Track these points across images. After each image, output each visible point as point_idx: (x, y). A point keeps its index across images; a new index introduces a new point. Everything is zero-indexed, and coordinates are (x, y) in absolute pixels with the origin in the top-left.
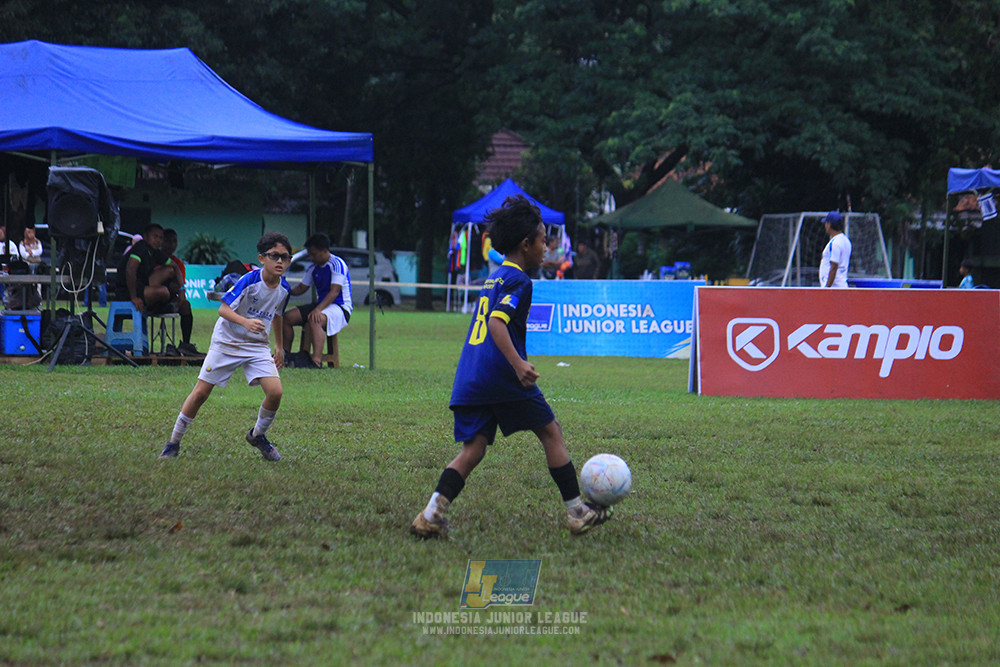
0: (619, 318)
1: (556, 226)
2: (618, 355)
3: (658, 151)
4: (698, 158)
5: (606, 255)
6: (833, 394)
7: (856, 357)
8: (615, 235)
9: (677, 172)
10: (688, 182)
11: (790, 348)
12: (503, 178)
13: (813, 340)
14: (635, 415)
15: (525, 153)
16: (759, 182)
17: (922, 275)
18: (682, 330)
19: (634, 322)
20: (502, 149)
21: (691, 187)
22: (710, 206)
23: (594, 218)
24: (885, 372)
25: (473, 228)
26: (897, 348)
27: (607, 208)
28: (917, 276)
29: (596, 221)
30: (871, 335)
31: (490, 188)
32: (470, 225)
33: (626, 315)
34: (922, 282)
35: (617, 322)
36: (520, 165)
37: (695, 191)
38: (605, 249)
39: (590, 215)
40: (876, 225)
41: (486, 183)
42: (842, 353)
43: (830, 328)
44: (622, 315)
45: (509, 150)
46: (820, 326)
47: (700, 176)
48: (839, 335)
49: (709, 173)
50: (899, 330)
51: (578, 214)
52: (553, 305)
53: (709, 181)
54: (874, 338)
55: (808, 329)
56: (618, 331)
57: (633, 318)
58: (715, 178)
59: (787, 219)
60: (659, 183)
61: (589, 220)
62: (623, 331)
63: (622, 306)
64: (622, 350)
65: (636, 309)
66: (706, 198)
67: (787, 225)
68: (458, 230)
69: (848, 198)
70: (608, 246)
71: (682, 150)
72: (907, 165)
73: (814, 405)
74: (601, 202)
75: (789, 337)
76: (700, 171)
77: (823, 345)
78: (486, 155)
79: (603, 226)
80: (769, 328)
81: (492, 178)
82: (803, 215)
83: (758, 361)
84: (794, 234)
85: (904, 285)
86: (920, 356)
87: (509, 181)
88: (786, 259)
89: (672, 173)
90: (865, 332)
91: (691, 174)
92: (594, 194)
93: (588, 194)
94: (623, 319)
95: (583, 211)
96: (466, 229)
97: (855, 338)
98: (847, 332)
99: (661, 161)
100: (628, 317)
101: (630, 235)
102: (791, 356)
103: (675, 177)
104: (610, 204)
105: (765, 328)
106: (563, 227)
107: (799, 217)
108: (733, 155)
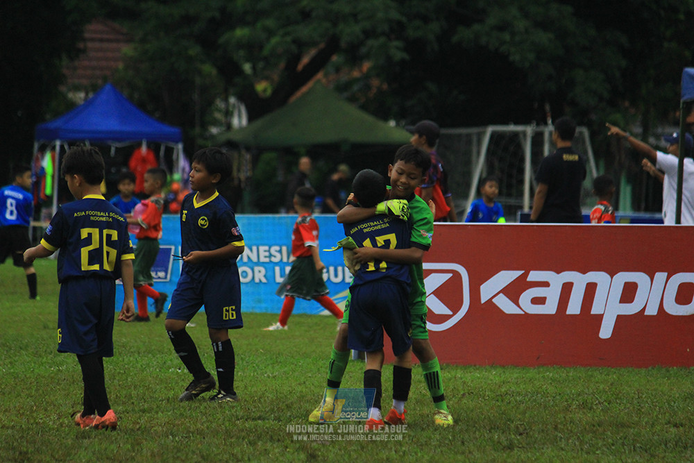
0: (258, 263)
1: (171, 145)
2: (257, 311)
3: (301, 45)
4: (354, 57)
5: (236, 182)
6: (539, 361)
7: (568, 313)
8: (248, 157)
9: (326, 75)
10: (342, 88)
11: (483, 302)
12: (100, 82)
13: (513, 291)
14: (286, 388)
15: (127, 50)
16: (432, 87)
17: (643, 205)
18: (339, 279)
19: (277, 269)
20: (97, 45)
21: (346, 94)
22: (369, 119)
23: (220, 134)
24: (606, 332)
25: (62, 147)
26: (621, 302)
27: (235, 122)
28: (636, 206)
29: (223, 138)
30: (588, 285)
31: (82, 95)
32: (58, 143)
33: (267, 260)
34: (642, 215)
35: (256, 269)
36: (121, 66)
37: (352, 99)
38: (235, 173)
39: (214, 130)
40: (584, 142)
41: (77, 88)
42: (550, 308)
43: (534, 276)
44: (262, 259)
45: (105, 45)
46: (521, 272)
47: (357, 80)
48: (546, 284)
49: (366, 77)
50: (624, 277)
51: (197, 130)
52: (173, 248)
53: (368, 87)
54: (591, 289)
55: (505, 277)
56: (257, 280)
57: (276, 264)
58: (375, 82)
59: (469, 136)
60: (304, 89)
61: (213, 137)
62: (264, 280)
63: (262, 248)
64: (263, 305)
65: (280, 251)
66: (364, 107)
67: (469, 142)
68: (42, 150)
69: (548, 107)
70: (239, 170)
71: (333, 45)
72: (624, 63)
73: (515, 375)
74: (228, 114)
75: (482, 287)
76: (356, 74)
77: (526, 297)
78: (75, 53)
79: (232, 145)
80: (456, 275)
81: (85, 82)
82: (490, 130)
83: (442, 319)
84: (479, 153)
85: (622, 219)
86: (652, 311)
87: (108, 87)
88: (468, 186)
89: (320, 75)
90: (579, 281)
91: (344, 78)
92: (220, 104)
93: (210, 103)
94: (263, 264)
95: (204, 126)
96: (53, 148)
97: (567, 288)
98: (556, 280)
99: (305, 60)
100: (271, 261)
101: (267, 156)
102: (484, 312)
103: (324, 81)
104: (240, 116)
105: (451, 275)
106: (180, 146)
107: (484, 133)
108: (397, 48)
